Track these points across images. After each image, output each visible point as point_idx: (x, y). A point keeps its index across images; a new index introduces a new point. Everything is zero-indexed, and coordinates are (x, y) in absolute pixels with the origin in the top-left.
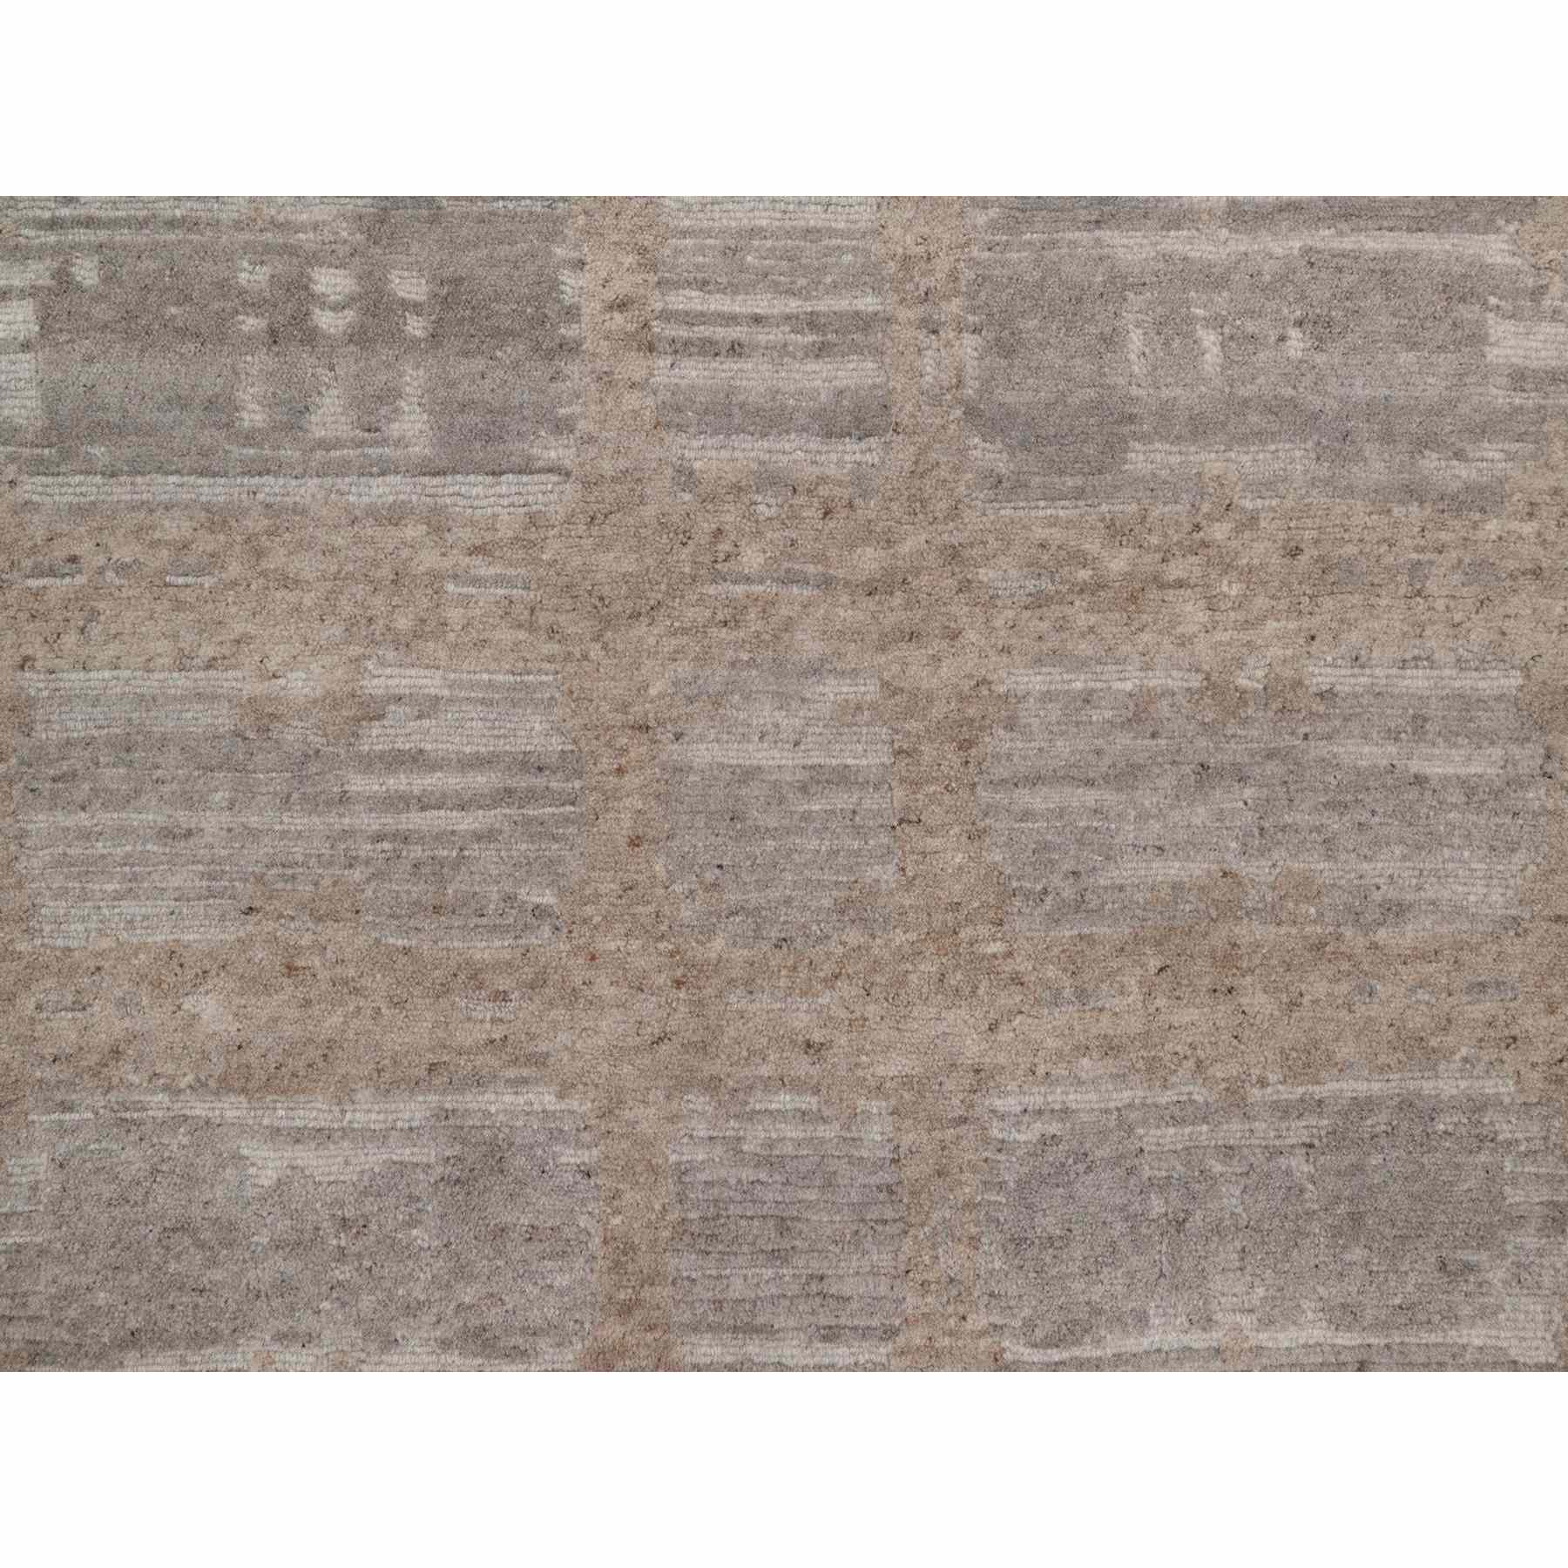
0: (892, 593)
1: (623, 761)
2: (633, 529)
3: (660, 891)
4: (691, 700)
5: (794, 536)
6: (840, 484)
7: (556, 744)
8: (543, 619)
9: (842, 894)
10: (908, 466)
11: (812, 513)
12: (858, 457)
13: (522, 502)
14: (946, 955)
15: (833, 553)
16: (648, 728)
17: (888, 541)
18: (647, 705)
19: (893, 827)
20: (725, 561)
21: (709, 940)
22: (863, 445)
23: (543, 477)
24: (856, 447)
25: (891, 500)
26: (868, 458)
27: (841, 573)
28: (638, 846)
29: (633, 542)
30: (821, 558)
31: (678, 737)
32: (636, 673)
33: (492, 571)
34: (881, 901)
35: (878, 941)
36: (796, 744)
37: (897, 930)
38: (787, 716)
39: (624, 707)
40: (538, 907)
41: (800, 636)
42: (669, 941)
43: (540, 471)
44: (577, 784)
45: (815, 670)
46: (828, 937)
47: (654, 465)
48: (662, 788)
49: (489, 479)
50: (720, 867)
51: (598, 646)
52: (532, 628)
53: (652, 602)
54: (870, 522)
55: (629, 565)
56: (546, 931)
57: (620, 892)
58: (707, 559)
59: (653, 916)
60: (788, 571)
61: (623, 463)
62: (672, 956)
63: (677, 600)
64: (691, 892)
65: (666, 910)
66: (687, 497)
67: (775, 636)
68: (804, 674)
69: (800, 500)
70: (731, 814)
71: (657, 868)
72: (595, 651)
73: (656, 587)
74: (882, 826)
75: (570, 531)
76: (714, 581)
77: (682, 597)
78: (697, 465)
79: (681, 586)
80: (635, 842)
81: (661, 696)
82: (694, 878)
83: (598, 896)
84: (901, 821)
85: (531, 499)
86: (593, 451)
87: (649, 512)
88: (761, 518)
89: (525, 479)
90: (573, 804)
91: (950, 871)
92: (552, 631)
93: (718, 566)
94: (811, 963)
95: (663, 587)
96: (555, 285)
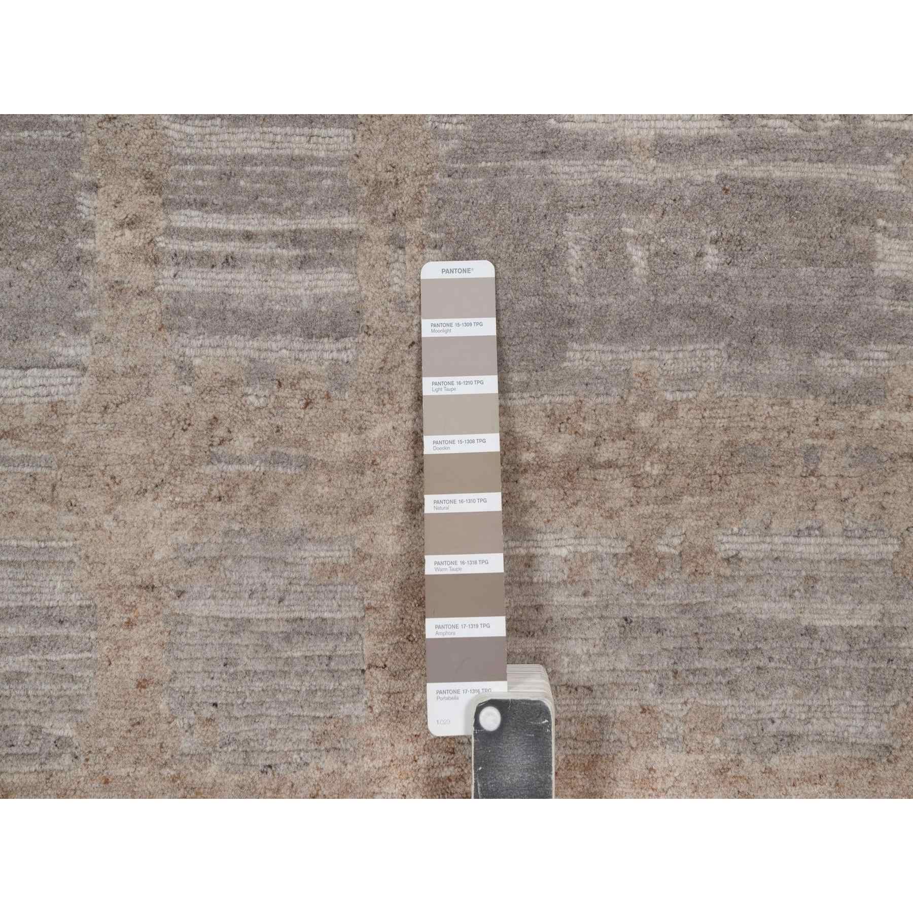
0: (362, 473)
1: (132, 615)
2: (140, 417)
3: (164, 726)
4: (190, 563)
5: (279, 423)
6: (318, 378)
7: (75, 599)
8: (63, 494)
9: (319, 728)
10: (378, 363)
11: (296, 404)
12: (335, 355)
13: (45, 393)
14: (407, 778)
15: (312, 438)
16: (153, 587)
17: (360, 428)
18: (153, 569)
19: (363, 671)
20: (220, 444)
21: (205, 767)
22: (340, 345)
23: (65, 371)
24: (333, 347)
25: (363, 392)
26: (344, 356)
27: (319, 455)
28: (144, 687)
29: (141, 428)
30: (301, 442)
31: (180, 594)
32: (143, 541)
33: (19, 452)
34: (352, 734)
35: (349, 767)
36: (281, 600)
37: (365, 759)
38: (273, 577)
39: (133, 570)
40: (59, 738)
41: (284, 509)
42: (171, 768)
43: (60, 366)
44: (93, 635)
45: (297, 538)
46: (307, 764)
47: (159, 362)
48: (165, 638)
49: (17, 373)
50: (215, 705)
51: (110, 518)
52: (53, 501)
53: (156, 481)
54: (344, 411)
55: (135, 448)
56: (67, 760)
57: (129, 727)
58: (204, 443)
59: (158, 747)
60: (274, 453)
61: (131, 361)
62: (174, 781)
63: (179, 478)
64: (190, 726)
65: (169, 742)
66: (188, 389)
67: (262, 510)
68: (287, 542)
69: (284, 392)
70: (224, 661)
71: (161, 706)
72: (108, 522)
73: (160, 468)
74: (353, 670)
75: (86, 418)
76: (210, 462)
77: (182, 476)
78: (197, 362)
79: (182, 467)
80: (142, 684)
81: (164, 561)
82: (193, 715)
83: (110, 729)
84: (370, 667)
85: (53, 390)
86: (105, 349)
87: (156, 402)
88: (251, 408)
89: (47, 373)
90: (89, 651)
91: (411, 708)
92: (71, 505)
93: (214, 449)
94: (292, 786)
95: (166, 468)
96: (72, 205)
